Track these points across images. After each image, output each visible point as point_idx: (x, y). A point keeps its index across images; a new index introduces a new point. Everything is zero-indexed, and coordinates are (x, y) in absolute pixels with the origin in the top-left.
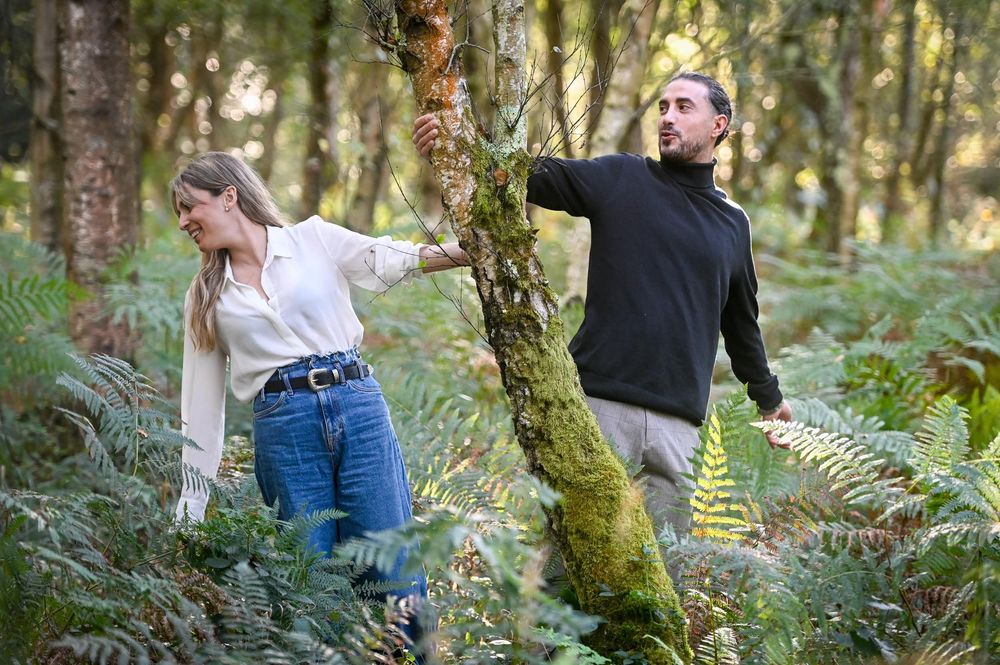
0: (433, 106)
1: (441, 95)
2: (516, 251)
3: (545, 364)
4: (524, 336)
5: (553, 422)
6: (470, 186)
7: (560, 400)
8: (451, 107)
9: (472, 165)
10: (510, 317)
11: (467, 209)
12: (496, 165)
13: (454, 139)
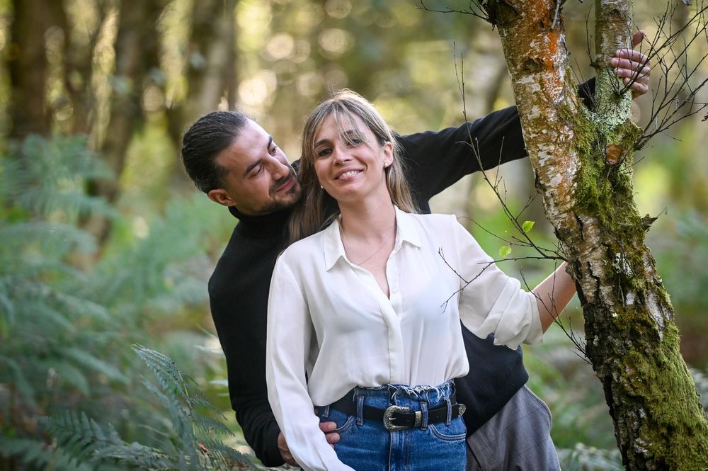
0: (531, 67)
1: (542, 54)
2: (629, 243)
3: (665, 380)
4: (638, 346)
5: (679, 451)
6: (572, 165)
7: (685, 425)
8: (553, 68)
9: (576, 138)
10: (622, 322)
11: (570, 192)
12: (602, 138)
13: (556, 107)
